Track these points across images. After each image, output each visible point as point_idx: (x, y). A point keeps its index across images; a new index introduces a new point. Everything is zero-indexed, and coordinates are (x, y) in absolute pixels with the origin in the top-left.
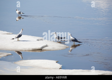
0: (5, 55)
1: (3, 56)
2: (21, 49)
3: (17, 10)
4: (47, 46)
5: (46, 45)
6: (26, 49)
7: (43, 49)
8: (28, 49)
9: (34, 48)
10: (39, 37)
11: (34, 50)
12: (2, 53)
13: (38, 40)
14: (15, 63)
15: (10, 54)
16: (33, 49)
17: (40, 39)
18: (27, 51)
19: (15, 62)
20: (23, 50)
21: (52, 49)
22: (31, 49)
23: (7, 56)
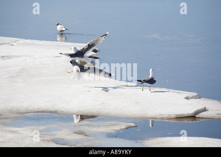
0: (123, 127)
1: (119, 129)
2: (153, 116)
3: (58, 24)
4: (205, 110)
5: (203, 107)
6: (164, 116)
7: (197, 116)
8: (167, 116)
9: (180, 113)
10: (188, 92)
11: (180, 118)
12: (118, 123)
13: (187, 98)
14: (141, 142)
15: (133, 124)
16: (176, 115)
17: (192, 96)
18: (164, 120)
19: (143, 141)
20: (158, 117)
21: (217, 116)
22: (173, 116)
23: (127, 128)
